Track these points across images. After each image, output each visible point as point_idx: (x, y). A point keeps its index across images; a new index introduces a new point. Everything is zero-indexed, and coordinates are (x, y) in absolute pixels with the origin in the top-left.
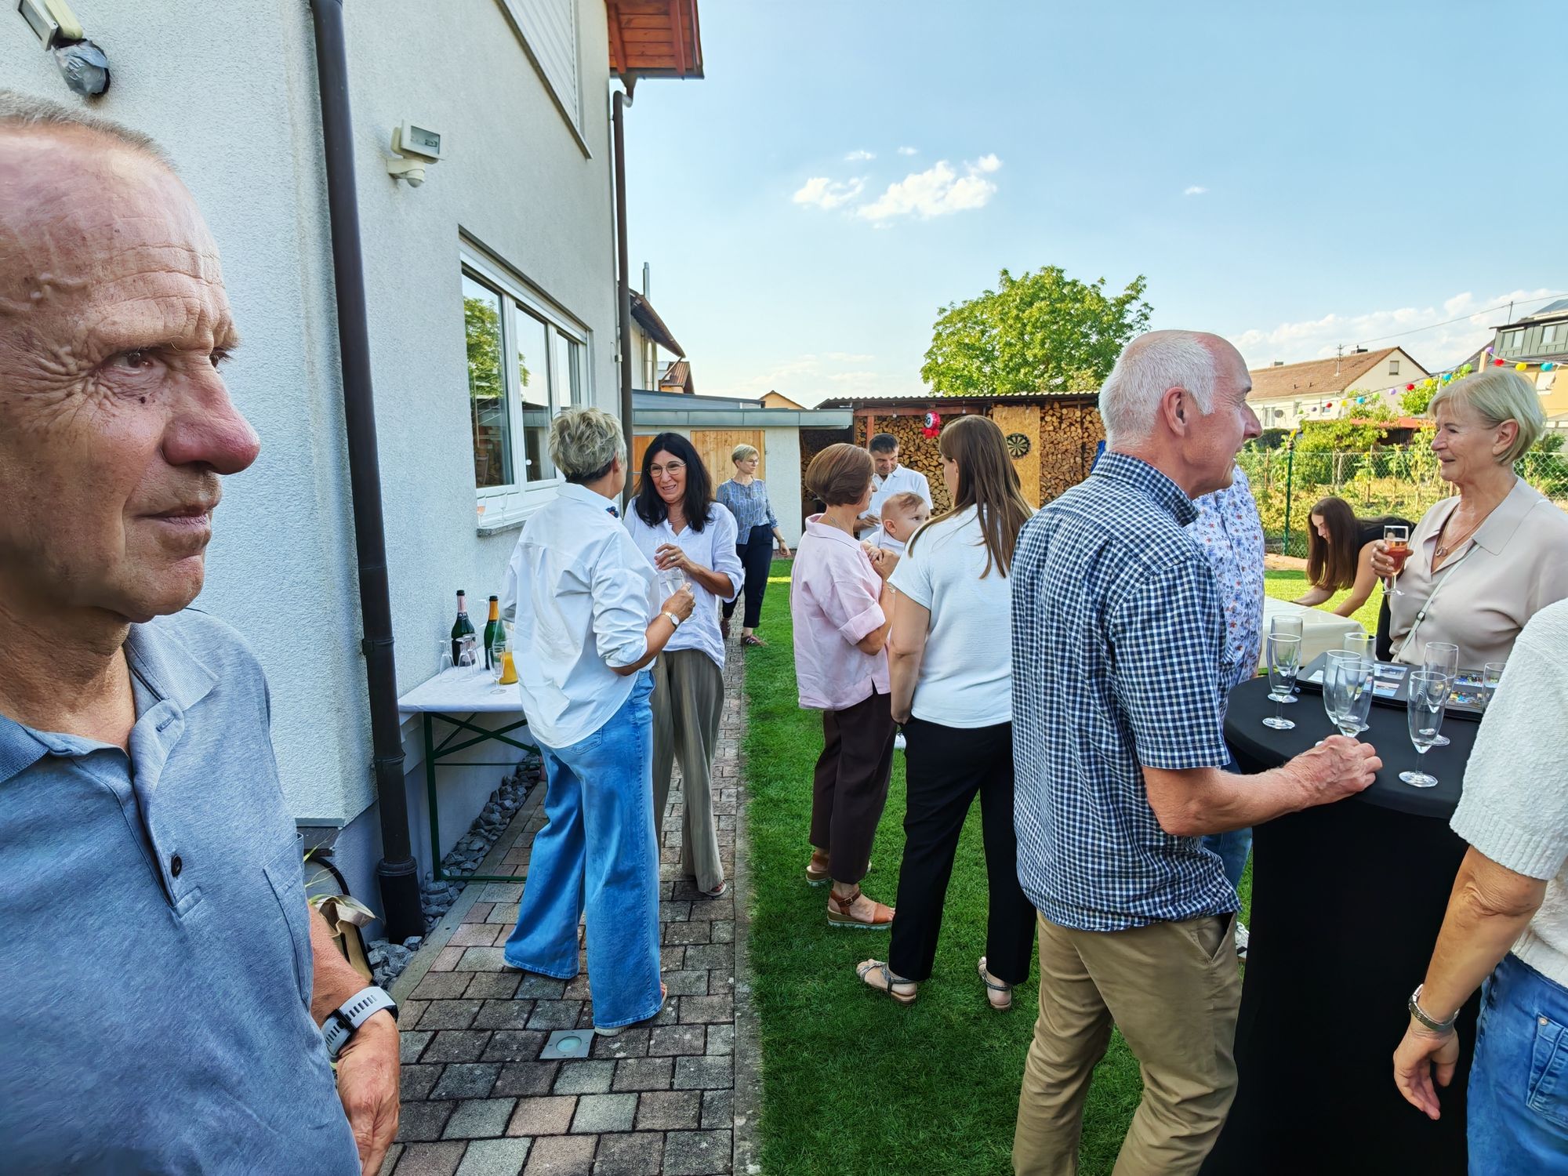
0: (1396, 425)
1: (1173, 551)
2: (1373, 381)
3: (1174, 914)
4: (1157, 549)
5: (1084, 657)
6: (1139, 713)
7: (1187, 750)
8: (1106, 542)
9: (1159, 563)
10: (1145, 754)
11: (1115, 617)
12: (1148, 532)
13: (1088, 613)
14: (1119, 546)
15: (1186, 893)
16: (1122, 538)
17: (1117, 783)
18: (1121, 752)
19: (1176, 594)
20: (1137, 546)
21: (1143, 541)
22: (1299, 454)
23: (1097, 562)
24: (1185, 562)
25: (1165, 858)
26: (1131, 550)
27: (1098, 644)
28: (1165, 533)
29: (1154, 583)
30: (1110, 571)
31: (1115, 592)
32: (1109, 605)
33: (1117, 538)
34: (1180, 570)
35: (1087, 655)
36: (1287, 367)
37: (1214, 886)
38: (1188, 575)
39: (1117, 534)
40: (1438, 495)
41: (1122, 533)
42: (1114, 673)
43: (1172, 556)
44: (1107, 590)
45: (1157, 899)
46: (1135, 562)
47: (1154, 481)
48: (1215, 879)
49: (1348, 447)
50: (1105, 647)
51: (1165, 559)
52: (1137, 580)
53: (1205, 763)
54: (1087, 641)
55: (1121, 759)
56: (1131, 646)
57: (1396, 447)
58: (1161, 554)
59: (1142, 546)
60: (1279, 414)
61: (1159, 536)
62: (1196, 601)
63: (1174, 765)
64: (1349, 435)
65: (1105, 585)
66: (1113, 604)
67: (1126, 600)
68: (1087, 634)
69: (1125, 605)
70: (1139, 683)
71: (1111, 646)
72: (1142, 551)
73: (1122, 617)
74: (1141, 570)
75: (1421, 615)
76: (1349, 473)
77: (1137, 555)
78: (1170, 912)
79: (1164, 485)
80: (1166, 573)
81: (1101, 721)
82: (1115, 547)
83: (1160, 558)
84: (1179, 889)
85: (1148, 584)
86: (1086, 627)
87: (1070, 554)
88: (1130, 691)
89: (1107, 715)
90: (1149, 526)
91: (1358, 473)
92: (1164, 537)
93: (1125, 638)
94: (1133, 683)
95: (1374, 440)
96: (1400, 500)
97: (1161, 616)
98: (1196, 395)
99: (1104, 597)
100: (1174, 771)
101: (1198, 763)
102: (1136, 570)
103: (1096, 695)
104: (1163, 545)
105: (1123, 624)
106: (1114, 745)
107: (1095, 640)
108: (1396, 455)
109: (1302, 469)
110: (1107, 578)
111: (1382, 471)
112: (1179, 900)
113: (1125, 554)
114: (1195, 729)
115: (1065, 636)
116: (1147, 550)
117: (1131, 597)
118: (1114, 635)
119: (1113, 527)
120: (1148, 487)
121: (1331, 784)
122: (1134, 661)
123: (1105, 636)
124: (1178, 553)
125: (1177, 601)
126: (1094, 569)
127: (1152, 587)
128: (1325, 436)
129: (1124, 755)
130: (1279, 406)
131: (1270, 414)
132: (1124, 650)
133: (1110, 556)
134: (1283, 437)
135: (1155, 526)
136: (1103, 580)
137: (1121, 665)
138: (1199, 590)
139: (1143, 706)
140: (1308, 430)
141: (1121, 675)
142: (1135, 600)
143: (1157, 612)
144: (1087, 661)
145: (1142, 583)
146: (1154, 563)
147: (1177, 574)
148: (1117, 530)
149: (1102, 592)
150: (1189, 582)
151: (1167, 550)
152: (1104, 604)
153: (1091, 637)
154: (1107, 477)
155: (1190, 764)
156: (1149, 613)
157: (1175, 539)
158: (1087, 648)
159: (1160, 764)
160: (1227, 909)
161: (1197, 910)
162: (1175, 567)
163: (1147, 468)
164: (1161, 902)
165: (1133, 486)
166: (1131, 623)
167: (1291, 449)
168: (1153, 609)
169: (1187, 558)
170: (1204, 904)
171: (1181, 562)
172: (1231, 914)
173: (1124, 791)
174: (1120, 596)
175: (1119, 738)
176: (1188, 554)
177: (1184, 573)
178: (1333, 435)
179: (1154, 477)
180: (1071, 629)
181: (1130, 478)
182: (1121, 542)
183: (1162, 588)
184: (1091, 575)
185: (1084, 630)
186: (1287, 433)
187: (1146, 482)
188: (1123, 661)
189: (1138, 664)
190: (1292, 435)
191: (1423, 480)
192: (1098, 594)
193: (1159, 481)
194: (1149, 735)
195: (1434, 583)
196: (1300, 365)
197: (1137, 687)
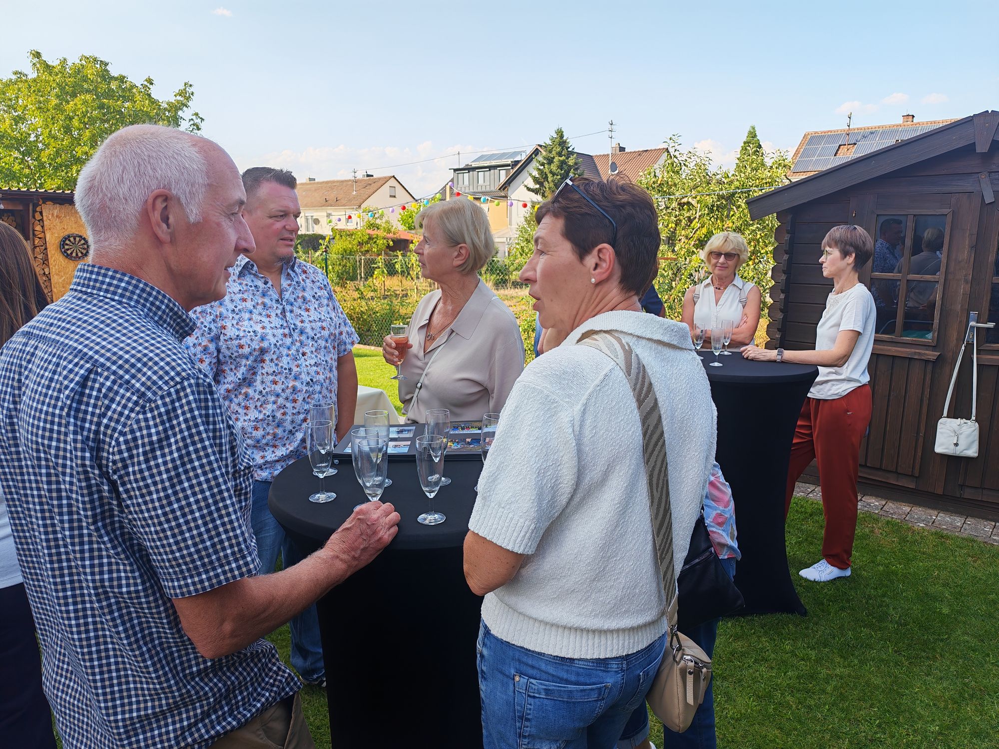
0: (397, 236)
1: (167, 373)
2: (378, 200)
3: (234, 723)
4: (149, 373)
5: (84, 503)
6: (157, 547)
7: (214, 569)
8: (90, 371)
9: (154, 388)
10: (170, 586)
11: (112, 454)
12: (139, 355)
13: (79, 454)
14: (106, 374)
15: (243, 699)
16: (108, 364)
17: (148, 622)
18: (145, 590)
19: (177, 417)
20: (127, 372)
21: (133, 366)
22: (333, 256)
23: (82, 394)
24: (181, 383)
25: (215, 676)
26: (121, 377)
27: (97, 485)
28: (157, 355)
29: (151, 410)
30: (100, 403)
31: (107, 427)
32: (104, 442)
33: (103, 365)
34: (177, 392)
35: (87, 499)
36: (318, 183)
37: (271, 677)
38: (186, 396)
39: (102, 360)
40: (429, 289)
41: (108, 359)
42: (122, 512)
43: (167, 378)
44: (99, 424)
45: (213, 717)
46: (127, 390)
47: (144, 295)
48: (270, 670)
49: (367, 251)
50: (106, 488)
51: (160, 383)
52: (132, 410)
53: (234, 577)
54: (84, 484)
55: (146, 596)
56: (136, 481)
57: (399, 253)
58: (155, 378)
59: (133, 371)
60: (316, 221)
61: (151, 359)
62: (199, 420)
63: (204, 588)
64: (367, 243)
65: (95, 419)
66: (108, 440)
67: (122, 433)
68: (82, 477)
69: (121, 439)
70: (151, 518)
71: (113, 485)
72: (133, 377)
73: (120, 452)
74: (135, 398)
75: (419, 385)
76: (370, 273)
77: (128, 382)
78: (229, 723)
79: (156, 298)
80: (162, 397)
81: (117, 564)
82: (101, 375)
83: (154, 383)
84: (236, 697)
85: (144, 413)
86: (80, 469)
87: (48, 387)
88: (143, 527)
89: (122, 556)
90: (140, 348)
91: (376, 273)
92: (157, 359)
93: (128, 474)
94: (145, 519)
95: (384, 247)
96: (405, 292)
97: (165, 443)
98: (183, 201)
99: (97, 432)
100: (206, 594)
101: (227, 579)
102: (129, 399)
103: (106, 539)
104: (156, 368)
105: (123, 460)
106: (136, 585)
107: (93, 482)
108: (399, 259)
109: (337, 268)
110: (98, 411)
111: (392, 272)
112: (238, 708)
113: (114, 382)
114: (219, 547)
115: (58, 483)
116: (139, 376)
117: (127, 429)
118: (115, 472)
119: (97, 352)
120: (137, 302)
121: (364, 549)
122: (142, 496)
123: (104, 475)
124: (172, 374)
125: (179, 424)
126: (80, 402)
127: (149, 415)
128: (350, 243)
129: (150, 591)
130: (316, 215)
131: (310, 221)
132: (129, 486)
133: (97, 385)
134: (320, 241)
135: (146, 348)
136: (93, 414)
137: (129, 502)
138: (199, 408)
139: (160, 539)
140: (338, 236)
141: (131, 513)
142: (132, 431)
143: (160, 441)
144: (88, 506)
145: (138, 413)
146: (149, 388)
147: (174, 396)
148: (102, 355)
149: (93, 427)
150: (189, 403)
151: (161, 373)
152: (97, 441)
153: (88, 479)
154: (86, 293)
155: (220, 582)
156: (151, 443)
157: (168, 359)
158: (85, 492)
159: (189, 592)
160: (287, 693)
161: (258, 710)
162: (172, 390)
163: (134, 282)
164: (218, 718)
165: (120, 303)
166: (131, 457)
167: (326, 251)
168: (155, 438)
169: (183, 379)
170: (263, 700)
171: (177, 383)
172: (293, 696)
173: (157, 627)
174: (114, 430)
175: (141, 576)
176: (184, 374)
177: (182, 394)
178: (355, 242)
179: (143, 290)
180: (64, 474)
181: (114, 293)
182: (108, 369)
183: (160, 415)
184: (78, 410)
185: (78, 473)
186: (323, 238)
187: (135, 297)
188: (130, 498)
189: (148, 498)
190: (327, 239)
191: (418, 278)
192: (89, 430)
193: (150, 294)
194: (172, 567)
195: (426, 360)
196: (327, 182)
197: (150, 522)
